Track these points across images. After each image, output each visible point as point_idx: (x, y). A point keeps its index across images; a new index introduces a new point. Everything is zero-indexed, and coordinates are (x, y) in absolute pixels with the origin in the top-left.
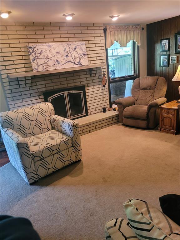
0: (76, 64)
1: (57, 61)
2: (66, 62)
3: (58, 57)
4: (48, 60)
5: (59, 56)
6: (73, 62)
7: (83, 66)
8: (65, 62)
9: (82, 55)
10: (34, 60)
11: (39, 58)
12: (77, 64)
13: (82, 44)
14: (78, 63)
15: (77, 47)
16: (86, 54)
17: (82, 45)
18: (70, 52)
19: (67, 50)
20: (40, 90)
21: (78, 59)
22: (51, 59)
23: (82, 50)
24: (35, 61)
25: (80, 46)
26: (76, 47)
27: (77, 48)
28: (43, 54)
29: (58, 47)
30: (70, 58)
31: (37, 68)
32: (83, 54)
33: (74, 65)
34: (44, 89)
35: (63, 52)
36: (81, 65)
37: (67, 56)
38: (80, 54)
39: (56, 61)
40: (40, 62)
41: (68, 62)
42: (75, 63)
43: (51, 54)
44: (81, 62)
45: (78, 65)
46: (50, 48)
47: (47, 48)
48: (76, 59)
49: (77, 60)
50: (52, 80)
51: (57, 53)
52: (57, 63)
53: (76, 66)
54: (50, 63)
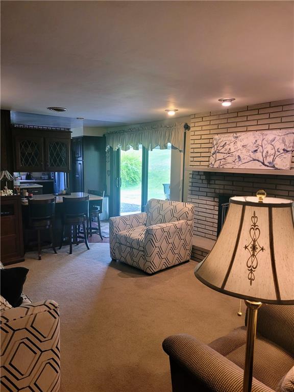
0: (266, 165)
1: (239, 157)
2: (252, 159)
3: (241, 153)
4: (229, 155)
5: (244, 151)
6: (261, 162)
7: (277, 169)
8: (249, 159)
9: (282, 151)
10: (213, 154)
11: (220, 151)
12: (268, 164)
13: (288, 132)
14: (270, 163)
15: (278, 138)
16: (288, 150)
17: (288, 134)
18: (262, 146)
19: (259, 142)
20: (217, 191)
21: (272, 157)
22: (233, 153)
23: (284, 142)
24: (215, 155)
25: (284, 136)
26: (275, 138)
27: (276, 140)
28: (226, 147)
29: (247, 138)
30: (259, 156)
31: (213, 163)
32: (284, 150)
33: (260, 166)
34: (222, 191)
35: (252, 145)
36: (274, 167)
37: (256, 151)
38: (278, 149)
39: (237, 157)
40: (220, 156)
41: (254, 160)
42: (263, 163)
43: (235, 148)
44: (275, 162)
45: (268, 166)
46: (237, 140)
47: (233, 139)
48: (268, 157)
49: (270, 159)
50: (233, 181)
51: (243, 146)
52: (238, 160)
53: (264, 167)
54: (230, 160)
